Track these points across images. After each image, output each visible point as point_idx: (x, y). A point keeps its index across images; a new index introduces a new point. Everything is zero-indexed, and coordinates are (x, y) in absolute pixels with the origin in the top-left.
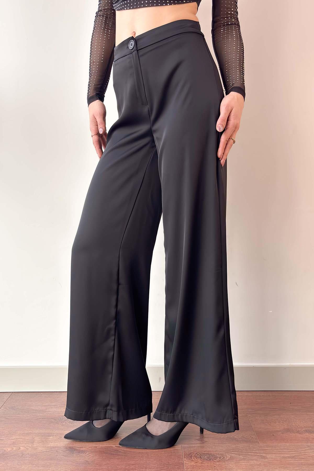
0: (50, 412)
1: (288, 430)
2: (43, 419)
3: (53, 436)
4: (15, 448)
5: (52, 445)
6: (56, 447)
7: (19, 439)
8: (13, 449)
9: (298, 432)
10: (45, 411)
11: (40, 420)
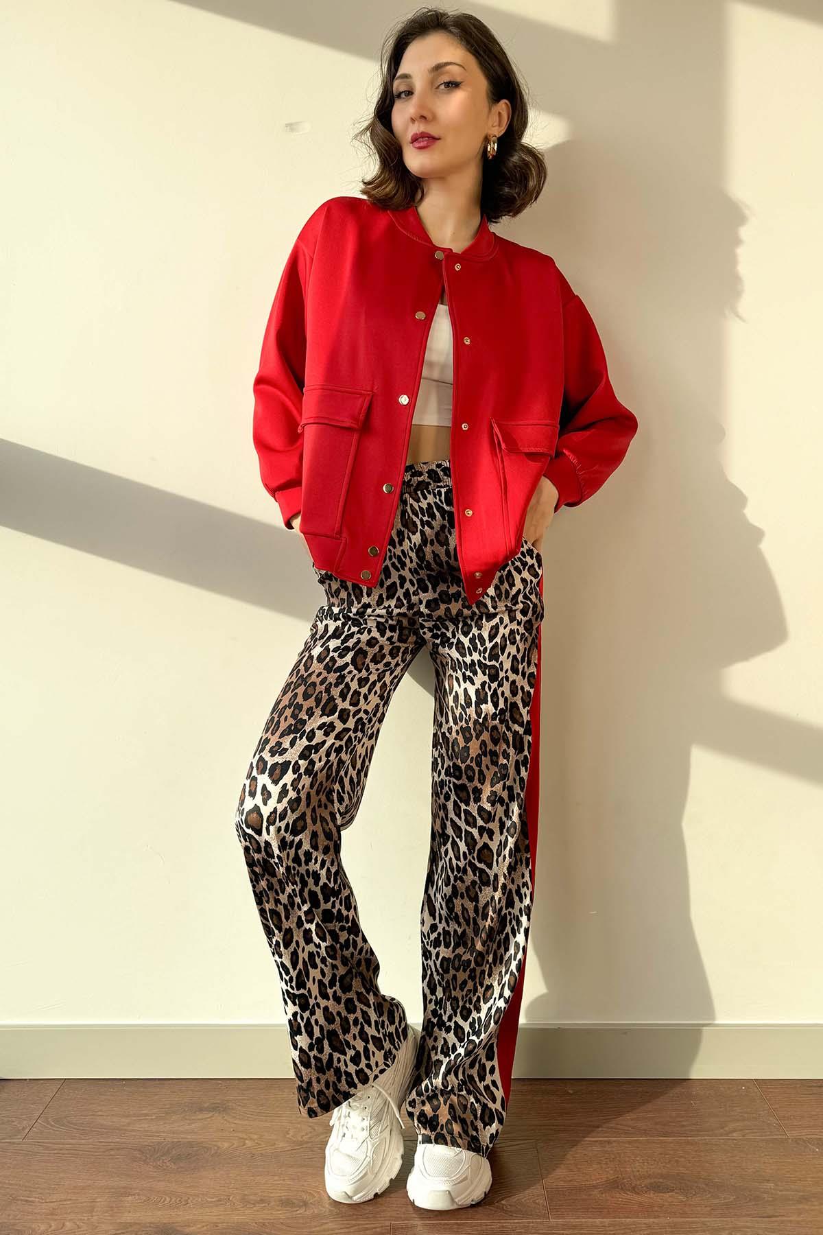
0: (134, 1133)
1: (615, 1185)
2: (118, 1149)
3: (134, 1195)
5: (128, 1218)
6: (136, 1224)
7: (65, 1201)
9: (634, 1190)
10: (126, 1130)
11: (112, 1153)
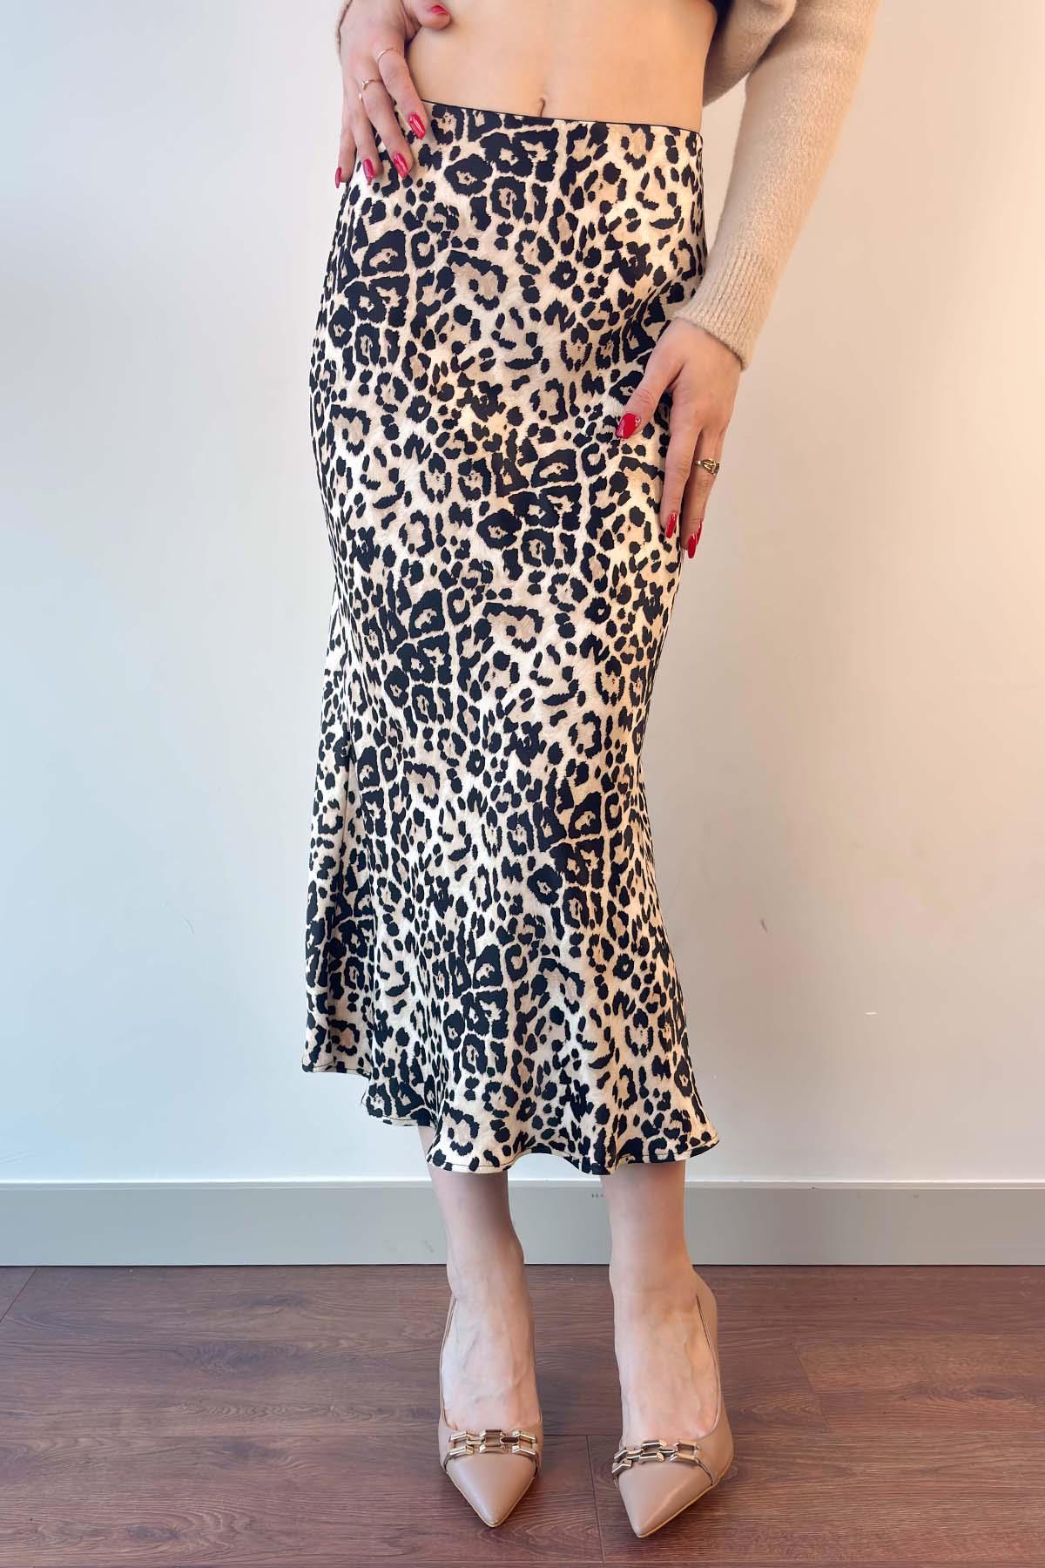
0: (163, 1332)
1: (921, 1390)
2: (141, 1350)
4: (61, 1442)
5: (177, 1431)
6: (190, 1438)
7: (71, 1412)
8: (56, 1444)
9: (953, 1395)
10: (147, 1327)
11: (133, 1355)
